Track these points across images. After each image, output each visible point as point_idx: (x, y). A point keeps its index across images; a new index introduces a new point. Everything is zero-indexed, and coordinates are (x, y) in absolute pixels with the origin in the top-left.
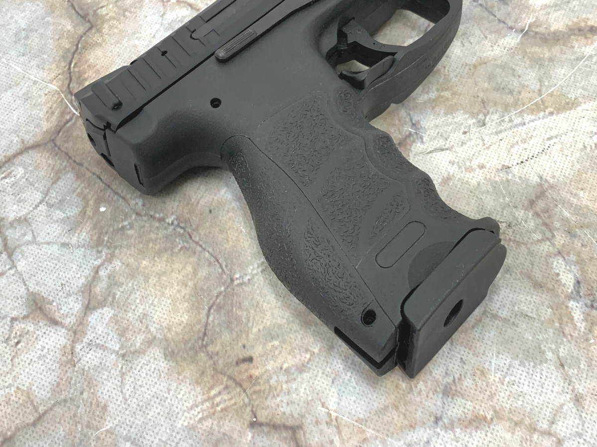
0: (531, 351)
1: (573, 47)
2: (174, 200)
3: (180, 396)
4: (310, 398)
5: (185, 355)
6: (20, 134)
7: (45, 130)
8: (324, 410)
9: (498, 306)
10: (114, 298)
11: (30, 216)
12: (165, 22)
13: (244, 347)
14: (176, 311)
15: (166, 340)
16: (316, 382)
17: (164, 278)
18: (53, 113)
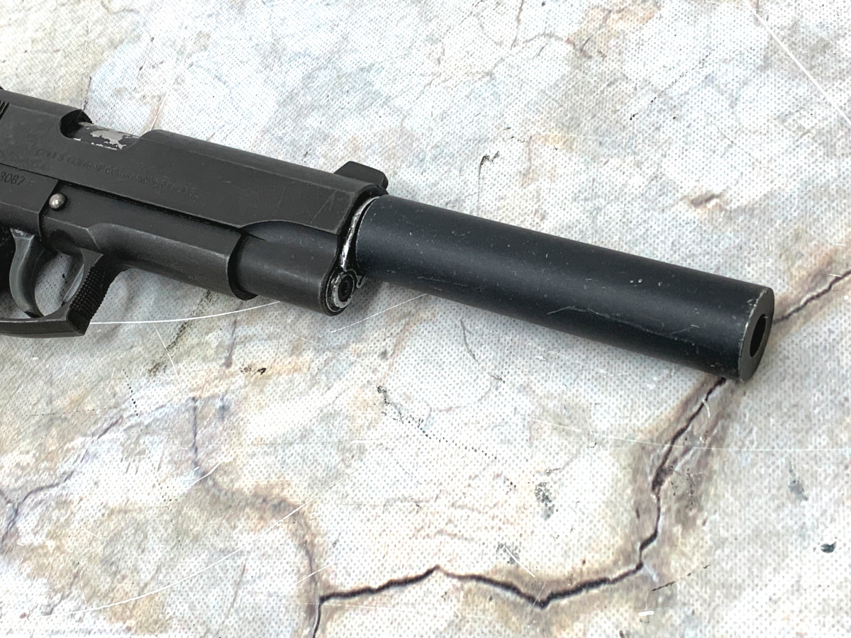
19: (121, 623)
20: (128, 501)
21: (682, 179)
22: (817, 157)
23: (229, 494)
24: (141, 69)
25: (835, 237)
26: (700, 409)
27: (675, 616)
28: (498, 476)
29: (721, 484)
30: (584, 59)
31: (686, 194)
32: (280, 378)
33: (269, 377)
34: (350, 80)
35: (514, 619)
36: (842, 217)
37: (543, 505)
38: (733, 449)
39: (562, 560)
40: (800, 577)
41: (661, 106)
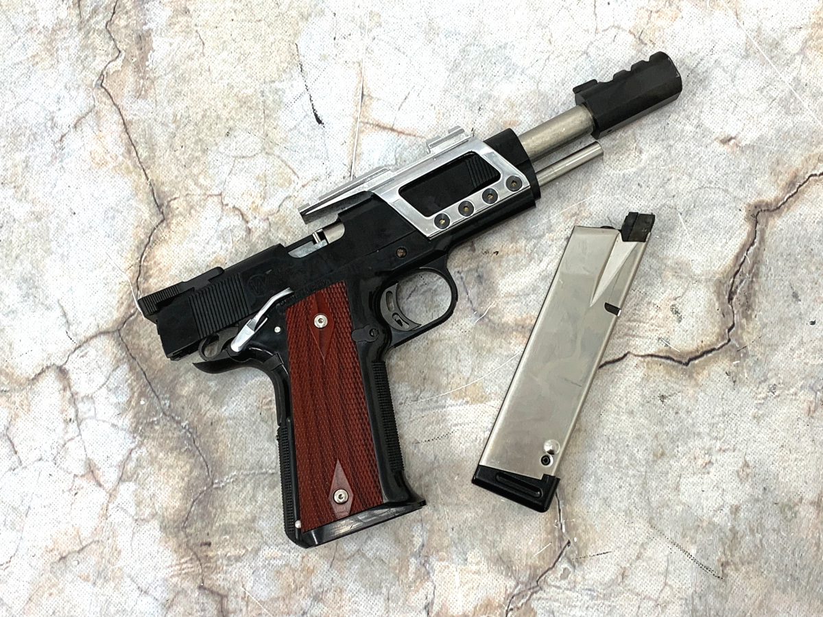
0: (375, 584)
1: (510, 343)
2: (190, 408)
3: (163, 558)
4: (237, 580)
5: (172, 530)
6: (97, 318)
7: (114, 318)
8: (243, 589)
9: (368, 548)
10: (137, 477)
11: (94, 395)
12: (220, 229)
13: (208, 534)
14: (173, 497)
15: (163, 517)
16: (243, 570)
17: (171, 470)
18: (122, 303)
19: (461, 400)
20: (440, 334)
21: (713, 127)
22: (781, 114)
23: (501, 326)
24: (335, 39)
25: (796, 162)
26: (744, 259)
27: (750, 362)
28: (649, 303)
29: (760, 296)
30: (643, 46)
31: (717, 136)
32: (509, 257)
33: (502, 257)
34: (494, 54)
35: (674, 373)
36: (798, 150)
37: (676, 316)
38: (763, 279)
39: (691, 342)
40: (802, 337)
41: (693, 79)
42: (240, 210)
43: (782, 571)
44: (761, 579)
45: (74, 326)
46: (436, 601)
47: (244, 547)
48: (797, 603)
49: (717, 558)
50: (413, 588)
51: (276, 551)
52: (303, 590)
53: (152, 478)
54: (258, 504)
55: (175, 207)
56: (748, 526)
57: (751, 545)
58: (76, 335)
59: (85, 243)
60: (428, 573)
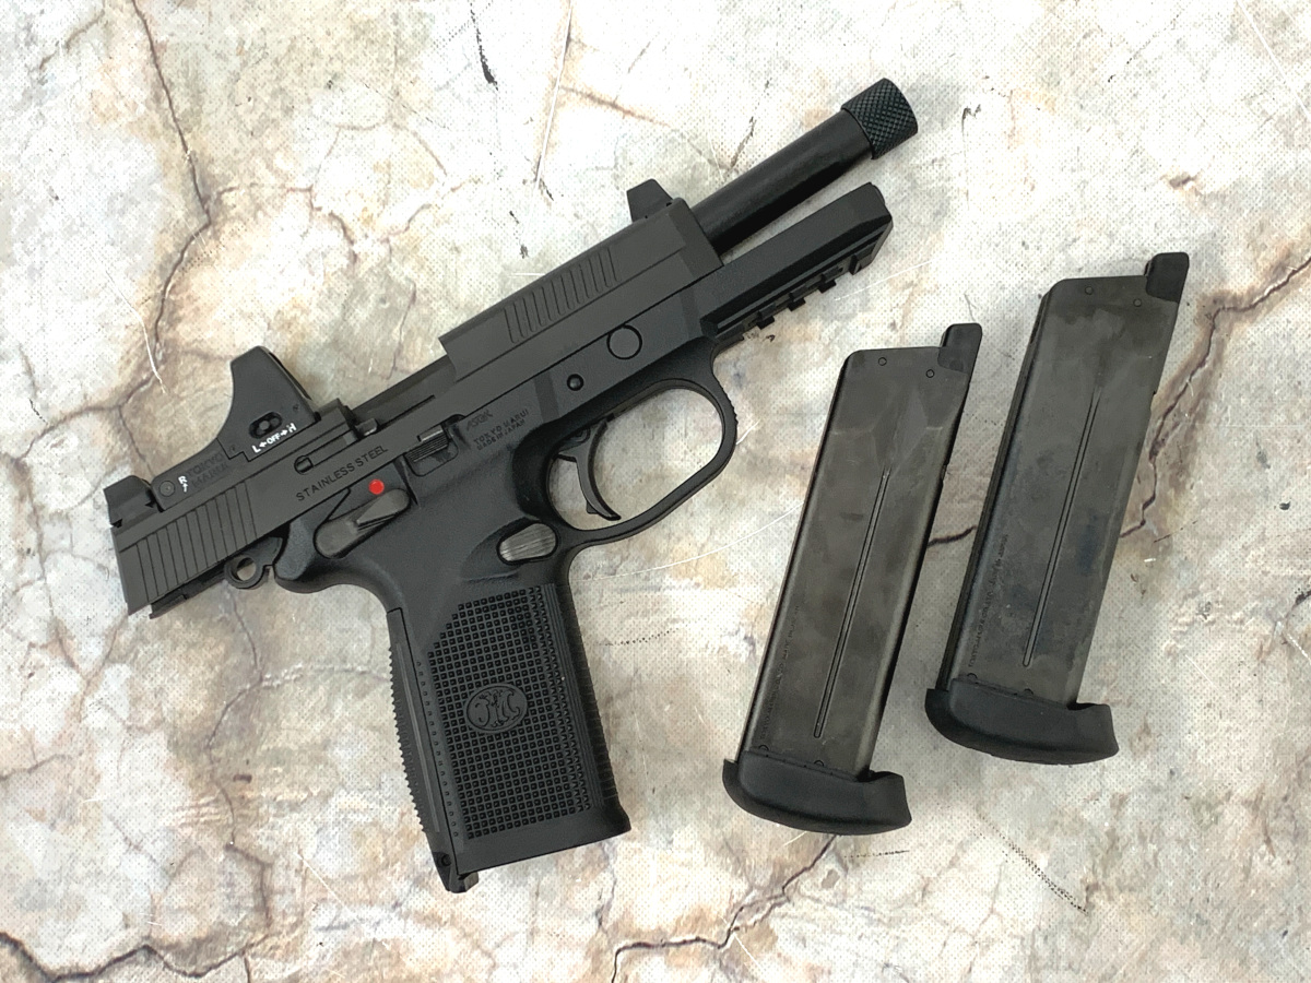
19: (688, 580)
21: (1161, 156)
22: (1278, 146)
23: (766, 462)
25: (1293, 231)
26: (1186, 387)
27: (1173, 562)
29: (1204, 454)
31: (1164, 173)
32: (793, 347)
33: (780, 345)
36: (1299, 211)
38: (1212, 425)
40: (1265, 529)
42: (340, 221)
43: (1184, 907)
44: (1148, 916)
45: (44, 392)
46: (615, 904)
47: (306, 789)
48: (1201, 961)
49: (1081, 877)
50: (579, 880)
51: (359, 799)
52: (397, 866)
53: (160, 661)
54: (334, 721)
55: (230, 204)
56: (1137, 831)
57: (1139, 862)
58: (46, 408)
59: (72, 252)
60: (607, 858)
